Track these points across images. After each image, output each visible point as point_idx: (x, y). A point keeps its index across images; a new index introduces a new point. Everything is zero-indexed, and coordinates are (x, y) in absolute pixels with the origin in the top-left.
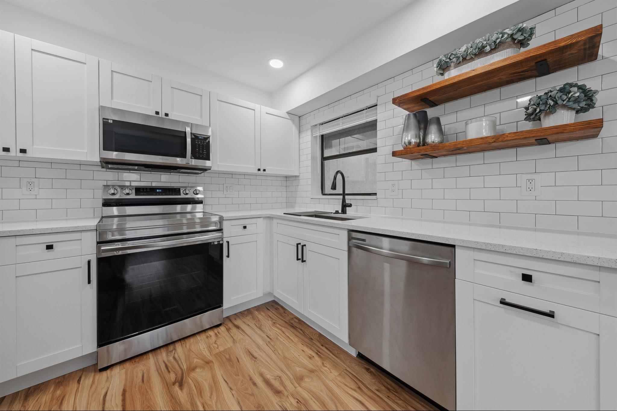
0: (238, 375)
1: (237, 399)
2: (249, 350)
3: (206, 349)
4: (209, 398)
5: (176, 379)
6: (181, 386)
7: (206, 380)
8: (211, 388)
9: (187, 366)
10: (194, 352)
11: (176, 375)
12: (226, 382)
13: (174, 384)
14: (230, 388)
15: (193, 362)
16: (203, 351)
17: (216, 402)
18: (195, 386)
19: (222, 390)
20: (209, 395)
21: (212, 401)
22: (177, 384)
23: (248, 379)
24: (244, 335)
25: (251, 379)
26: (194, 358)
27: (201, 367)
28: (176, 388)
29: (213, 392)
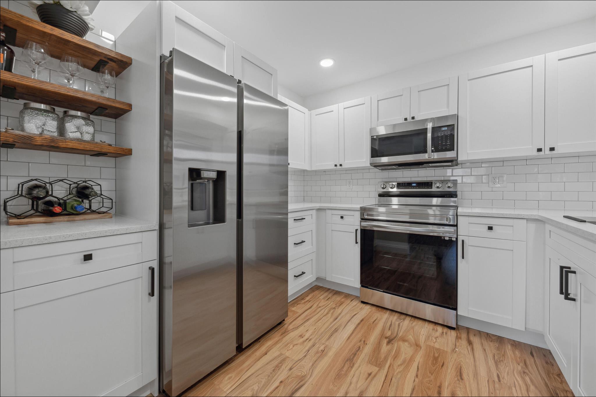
0: (432, 374)
1: (415, 386)
2: (462, 368)
3: (424, 336)
4: (397, 365)
5: (389, 336)
6: (389, 343)
7: (406, 354)
8: (404, 361)
9: (402, 335)
10: (414, 331)
11: (392, 334)
12: (418, 368)
13: (386, 338)
14: (417, 374)
15: (408, 336)
16: (420, 336)
17: (400, 372)
18: (396, 350)
19: (410, 370)
20: (399, 363)
21: (397, 369)
22: (388, 339)
23: (438, 384)
24: (469, 353)
25: (440, 387)
26: (411, 334)
27: (409, 343)
28: (385, 341)
29: (403, 365)
